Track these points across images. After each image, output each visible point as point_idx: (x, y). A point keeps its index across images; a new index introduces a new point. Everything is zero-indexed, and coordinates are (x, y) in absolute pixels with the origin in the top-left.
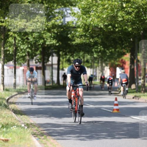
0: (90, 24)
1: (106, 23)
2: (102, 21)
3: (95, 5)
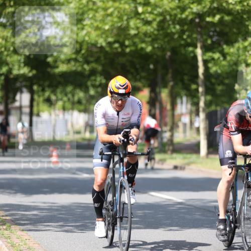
0: (84, 41)
1: (110, 40)
2: (104, 36)
3: (92, 9)
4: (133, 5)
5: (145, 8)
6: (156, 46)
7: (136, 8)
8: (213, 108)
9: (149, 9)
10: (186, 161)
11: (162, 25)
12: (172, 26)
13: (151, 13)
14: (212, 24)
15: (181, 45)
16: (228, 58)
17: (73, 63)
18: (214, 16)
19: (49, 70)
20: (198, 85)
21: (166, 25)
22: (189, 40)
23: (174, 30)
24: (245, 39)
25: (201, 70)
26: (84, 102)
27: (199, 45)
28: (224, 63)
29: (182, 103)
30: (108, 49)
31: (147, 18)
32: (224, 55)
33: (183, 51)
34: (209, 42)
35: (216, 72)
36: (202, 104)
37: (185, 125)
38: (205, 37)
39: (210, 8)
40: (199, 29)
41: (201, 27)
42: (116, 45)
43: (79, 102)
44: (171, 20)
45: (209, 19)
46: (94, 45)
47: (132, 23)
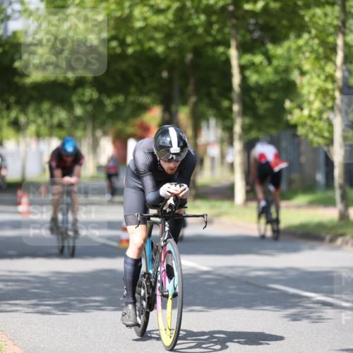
6: (171, 44)
8: (254, 134)
10: (215, 211)
11: (180, 14)
12: (194, 16)
14: (253, 14)
15: (207, 44)
16: (275, 62)
18: (255, 1)
19: (17, 79)
20: (231, 101)
21: (186, 14)
22: (219, 37)
23: (196, 22)
24: (299, 36)
25: (236, 80)
26: (67, 125)
27: (233, 43)
28: (269, 70)
29: (208, 127)
31: (158, 5)
32: (269, 59)
33: (209, 52)
35: (257, 83)
36: (237, 129)
37: (213, 159)
38: (242, 32)
40: (234, 21)
41: (237, 18)
42: (114, 44)
43: (60, 126)
44: (193, 7)
45: (248, 7)
47: (137, 12)
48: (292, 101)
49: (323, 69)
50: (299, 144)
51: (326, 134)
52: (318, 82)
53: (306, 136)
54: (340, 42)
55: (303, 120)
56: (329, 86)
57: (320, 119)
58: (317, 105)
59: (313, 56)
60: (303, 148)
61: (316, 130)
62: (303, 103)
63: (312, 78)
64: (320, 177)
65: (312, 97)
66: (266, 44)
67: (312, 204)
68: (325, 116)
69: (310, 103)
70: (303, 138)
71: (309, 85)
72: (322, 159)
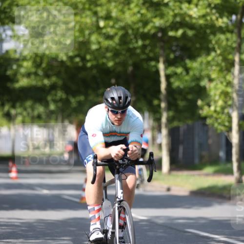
4: (94, 19)
5: (107, 22)
6: (117, 60)
7: (97, 22)
8: (175, 124)
9: (111, 23)
11: (124, 40)
12: (134, 41)
13: (112, 27)
14: (175, 38)
16: (191, 73)
17: (33, 77)
18: (177, 30)
19: (9, 85)
20: (160, 100)
21: (128, 39)
22: (151, 55)
23: (136, 45)
24: (208, 54)
25: (163, 86)
26: (44, 116)
27: (161, 60)
28: (187, 78)
30: (69, 64)
31: (109, 32)
32: (187, 70)
33: (145, 65)
34: (172, 56)
35: (178, 87)
36: (164, 120)
38: (168, 51)
39: (173, 22)
40: (162, 44)
41: (164, 42)
42: (77, 59)
43: (39, 117)
44: (133, 34)
45: (171, 34)
46: (55, 59)
47: (94, 38)
48: (202, 100)
49: (225, 77)
50: (207, 131)
51: (227, 124)
52: (221, 87)
53: (213, 125)
54: (237, 59)
55: (210, 113)
56: (229, 90)
57: (223, 113)
58: (220, 103)
59: (218, 69)
60: (210, 133)
61: (219, 121)
62: (210, 101)
63: (217, 84)
64: (222, 154)
65: (217, 98)
66: (185, 60)
67: (217, 173)
68: (226, 111)
69: (216, 102)
70: (210, 126)
71: (215, 89)
72: (223, 141)
